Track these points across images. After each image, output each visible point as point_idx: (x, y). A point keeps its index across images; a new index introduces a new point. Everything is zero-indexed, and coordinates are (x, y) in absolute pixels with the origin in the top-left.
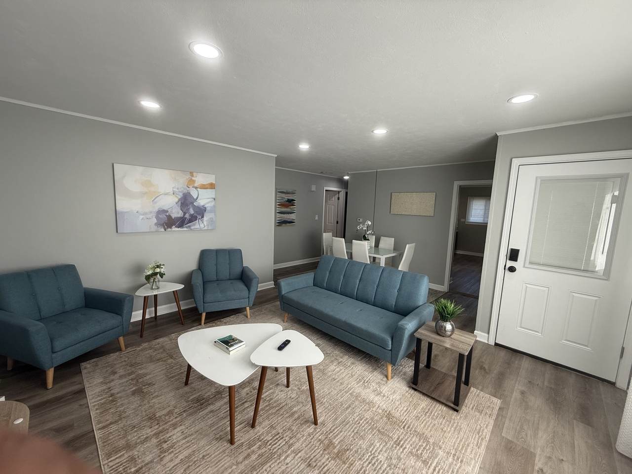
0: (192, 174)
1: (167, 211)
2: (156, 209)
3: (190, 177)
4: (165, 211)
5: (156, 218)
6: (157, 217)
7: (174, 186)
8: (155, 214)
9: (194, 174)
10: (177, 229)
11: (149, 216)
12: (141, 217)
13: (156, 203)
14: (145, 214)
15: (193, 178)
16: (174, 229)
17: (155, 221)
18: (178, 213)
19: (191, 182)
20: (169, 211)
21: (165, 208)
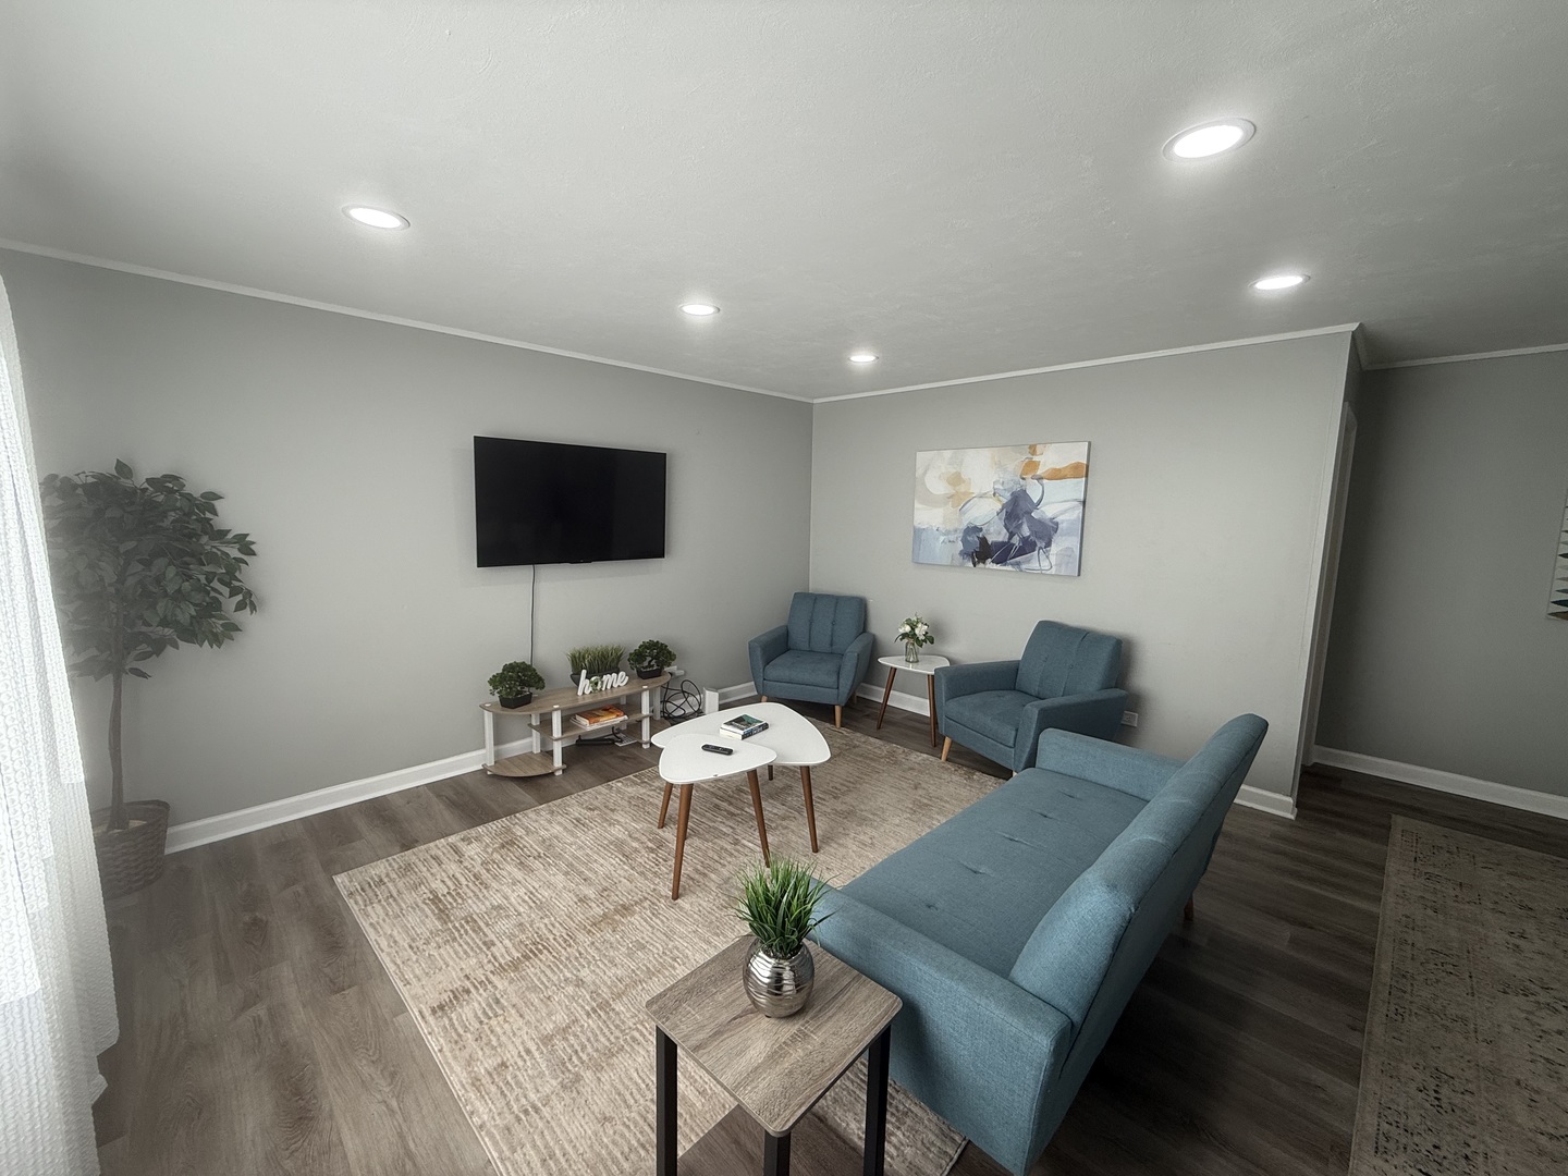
0: (1033, 449)
1: (981, 530)
2: (964, 526)
3: (1030, 456)
4: (977, 529)
5: (962, 541)
6: (964, 541)
7: (995, 478)
8: (961, 535)
9: (1039, 449)
10: (995, 566)
11: (952, 538)
12: (942, 538)
13: (965, 513)
14: (948, 533)
15: (1036, 459)
16: (989, 564)
17: (960, 546)
18: (1000, 533)
19: (1031, 466)
20: (984, 527)
21: (978, 524)
